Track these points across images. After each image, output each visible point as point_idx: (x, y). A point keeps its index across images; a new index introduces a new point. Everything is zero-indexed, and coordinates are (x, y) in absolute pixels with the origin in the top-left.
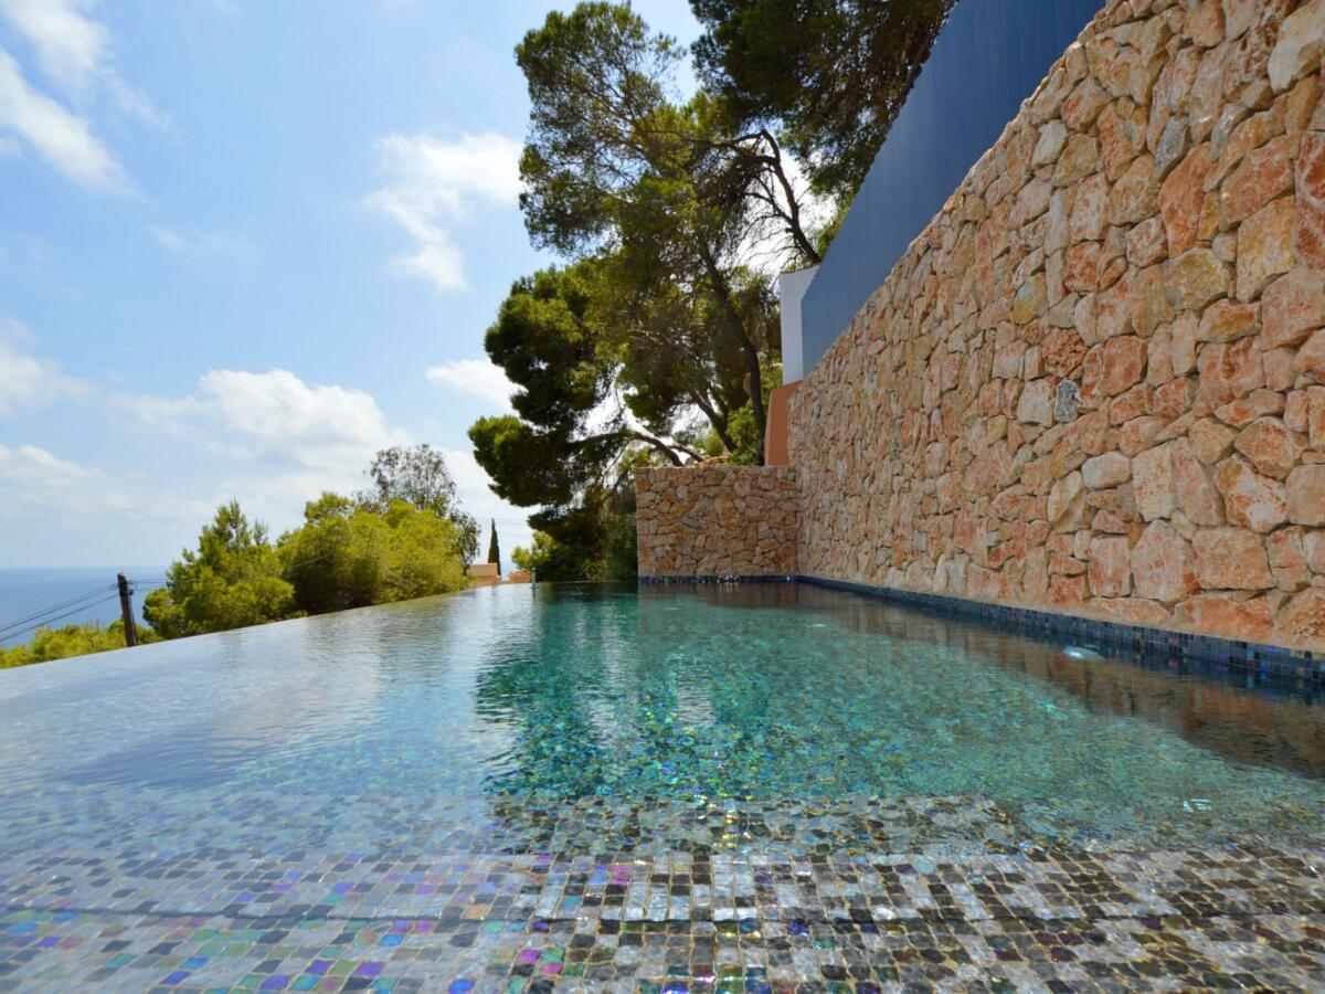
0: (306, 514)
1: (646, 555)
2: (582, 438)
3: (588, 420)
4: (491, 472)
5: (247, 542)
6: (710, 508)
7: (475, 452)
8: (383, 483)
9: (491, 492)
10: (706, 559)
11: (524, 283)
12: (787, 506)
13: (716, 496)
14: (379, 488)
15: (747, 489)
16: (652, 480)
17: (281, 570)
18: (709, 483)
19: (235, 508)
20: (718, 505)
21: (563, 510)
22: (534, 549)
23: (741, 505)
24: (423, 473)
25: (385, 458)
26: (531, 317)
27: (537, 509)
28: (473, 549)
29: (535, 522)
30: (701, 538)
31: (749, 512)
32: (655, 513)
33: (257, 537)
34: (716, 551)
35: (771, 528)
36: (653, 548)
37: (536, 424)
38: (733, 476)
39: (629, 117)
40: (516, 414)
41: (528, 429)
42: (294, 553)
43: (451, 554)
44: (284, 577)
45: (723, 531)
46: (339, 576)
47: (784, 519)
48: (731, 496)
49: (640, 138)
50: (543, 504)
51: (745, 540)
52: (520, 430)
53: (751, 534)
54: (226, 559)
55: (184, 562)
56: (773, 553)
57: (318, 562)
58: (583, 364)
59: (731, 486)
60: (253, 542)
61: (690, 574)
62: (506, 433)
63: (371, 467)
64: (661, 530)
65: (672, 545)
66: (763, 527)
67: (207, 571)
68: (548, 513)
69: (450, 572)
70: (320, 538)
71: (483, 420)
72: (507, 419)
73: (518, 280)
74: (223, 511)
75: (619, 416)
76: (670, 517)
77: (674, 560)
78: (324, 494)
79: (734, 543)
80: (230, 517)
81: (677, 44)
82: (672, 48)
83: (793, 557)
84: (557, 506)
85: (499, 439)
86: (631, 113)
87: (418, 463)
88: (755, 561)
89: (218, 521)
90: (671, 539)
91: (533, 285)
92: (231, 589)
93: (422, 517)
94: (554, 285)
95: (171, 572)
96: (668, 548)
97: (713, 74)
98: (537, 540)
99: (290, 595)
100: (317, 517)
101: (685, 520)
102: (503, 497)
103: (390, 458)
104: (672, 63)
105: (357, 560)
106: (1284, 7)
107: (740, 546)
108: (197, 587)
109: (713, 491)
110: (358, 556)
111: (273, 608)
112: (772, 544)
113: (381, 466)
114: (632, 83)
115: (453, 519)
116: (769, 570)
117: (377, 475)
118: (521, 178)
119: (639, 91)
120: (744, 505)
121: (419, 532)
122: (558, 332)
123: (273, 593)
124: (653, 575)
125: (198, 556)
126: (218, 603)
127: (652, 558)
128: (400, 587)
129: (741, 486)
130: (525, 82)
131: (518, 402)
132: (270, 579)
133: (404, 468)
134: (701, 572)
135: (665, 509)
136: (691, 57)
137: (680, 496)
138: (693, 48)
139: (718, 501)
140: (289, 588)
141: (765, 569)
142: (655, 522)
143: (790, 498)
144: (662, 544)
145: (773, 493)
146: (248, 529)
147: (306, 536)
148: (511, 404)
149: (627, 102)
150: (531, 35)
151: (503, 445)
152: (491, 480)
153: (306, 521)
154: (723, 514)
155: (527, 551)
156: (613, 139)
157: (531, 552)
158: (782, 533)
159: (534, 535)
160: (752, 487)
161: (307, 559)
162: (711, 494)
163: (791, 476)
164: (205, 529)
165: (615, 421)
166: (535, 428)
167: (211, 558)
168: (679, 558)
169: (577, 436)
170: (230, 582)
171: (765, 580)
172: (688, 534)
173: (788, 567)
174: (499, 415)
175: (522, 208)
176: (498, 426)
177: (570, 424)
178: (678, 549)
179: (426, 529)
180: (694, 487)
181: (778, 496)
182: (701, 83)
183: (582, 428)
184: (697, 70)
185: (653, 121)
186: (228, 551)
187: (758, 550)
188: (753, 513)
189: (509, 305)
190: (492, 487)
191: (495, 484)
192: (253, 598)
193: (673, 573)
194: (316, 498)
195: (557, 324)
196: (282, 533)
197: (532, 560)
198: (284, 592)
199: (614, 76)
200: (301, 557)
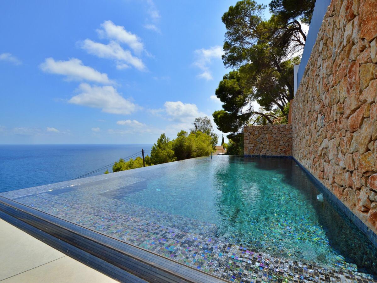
0: (178, 135)
1: (246, 149)
2: (241, 114)
3: (243, 110)
4: (217, 124)
5: (166, 142)
6: (265, 137)
7: (214, 120)
8: (196, 127)
9: (218, 130)
10: (263, 150)
11: (226, 75)
12: (289, 136)
13: (266, 133)
14: (195, 128)
15: (276, 131)
16: (248, 129)
17: (172, 148)
18: (265, 130)
19: (164, 134)
20: (267, 136)
21: (236, 133)
22: (229, 143)
23: (274, 136)
24: (205, 124)
25: (197, 120)
26: (226, 85)
27: (229, 133)
28: (217, 142)
29: (229, 137)
30: (262, 145)
31: (276, 138)
32: (249, 138)
33: (168, 141)
34: (266, 149)
35: (283, 142)
36: (248, 147)
37: (229, 112)
38: (272, 128)
39: (252, 28)
40: (223, 109)
41: (226, 113)
42: (175, 144)
43: (210, 144)
44: (172, 150)
45: (268, 143)
46: (184, 149)
47: (288, 140)
48: (271, 133)
49: (255, 33)
50: (231, 132)
51: (275, 145)
52: (224, 114)
53: (277, 144)
54: (162, 146)
55: (155, 146)
56: (284, 150)
57: (179, 146)
58: (239, 96)
59: (271, 131)
60: (167, 142)
61: (258, 155)
62: (221, 115)
63: (193, 122)
64: (250, 142)
65: (253, 147)
66: (281, 142)
67: (158, 148)
68: (232, 134)
69: (210, 149)
70: (180, 141)
71: (216, 111)
72: (222, 111)
73: (225, 75)
74: (162, 135)
75: (251, 108)
76: (253, 139)
77: (254, 151)
78: (181, 131)
79: (272, 146)
80: (163, 136)
81: (263, 5)
82: (262, 7)
83: (291, 151)
84: (234, 133)
85: (219, 116)
86: (252, 27)
87: (204, 121)
88: (278, 152)
89: (161, 137)
90: (253, 145)
91: (229, 76)
92: (162, 152)
93: (204, 135)
94: (234, 75)
95: (152, 148)
96: (252, 147)
97: (276, 10)
98: (230, 141)
99: (173, 154)
100: (180, 136)
101: (257, 140)
102: (220, 130)
103: (198, 120)
104: (263, 11)
105: (187, 146)
106: (348, 21)
107: (274, 147)
108: (156, 151)
109: (266, 132)
110: (187, 145)
111: (171, 156)
112: (284, 147)
113: (196, 122)
114: (252, 19)
115: (212, 135)
116: (283, 154)
117: (195, 124)
118: (224, 50)
119: (254, 20)
120: (275, 136)
121: (202, 139)
122: (233, 88)
123: (170, 153)
124: (248, 154)
125: (157, 145)
126: (160, 154)
127: (247, 150)
128: (197, 152)
129: (274, 130)
130: (225, 25)
131: (224, 106)
132: (170, 150)
133: (201, 123)
134: (261, 154)
135: (252, 137)
136: (269, 8)
137: (256, 133)
138: (269, 5)
139: (267, 135)
140: (173, 152)
141: (281, 154)
142: (249, 140)
143: (290, 134)
144: (251, 146)
145: (284, 132)
146: (166, 139)
147: (177, 140)
148: (222, 107)
149: (251, 24)
150: (225, 14)
151: (220, 118)
152: (217, 127)
153: (178, 137)
154: (268, 138)
155: (227, 144)
156: (248, 34)
157: (228, 144)
158: (287, 144)
159: (229, 140)
160: (278, 131)
161: (177, 145)
162: (265, 133)
163: (291, 127)
164: (158, 139)
165: (249, 110)
166: (229, 113)
167: (159, 146)
168: (255, 150)
169: (239, 114)
170: (162, 150)
171: (281, 157)
172: (258, 144)
173: (289, 153)
174: (220, 110)
175: (222, 59)
176: (219, 113)
177: (237, 111)
178: (255, 148)
179: (204, 138)
180: (260, 131)
181: (286, 133)
182: (272, 14)
183: (241, 112)
184: (271, 11)
185: (259, 27)
186: (162, 144)
187: (279, 149)
188: (279, 138)
189: (221, 82)
190: (218, 128)
191: (218, 127)
192: (166, 154)
193: (254, 154)
194: (180, 132)
195: (233, 86)
196: (173, 140)
197: (228, 146)
198: (172, 153)
199: (247, 19)
200: (176, 145)
